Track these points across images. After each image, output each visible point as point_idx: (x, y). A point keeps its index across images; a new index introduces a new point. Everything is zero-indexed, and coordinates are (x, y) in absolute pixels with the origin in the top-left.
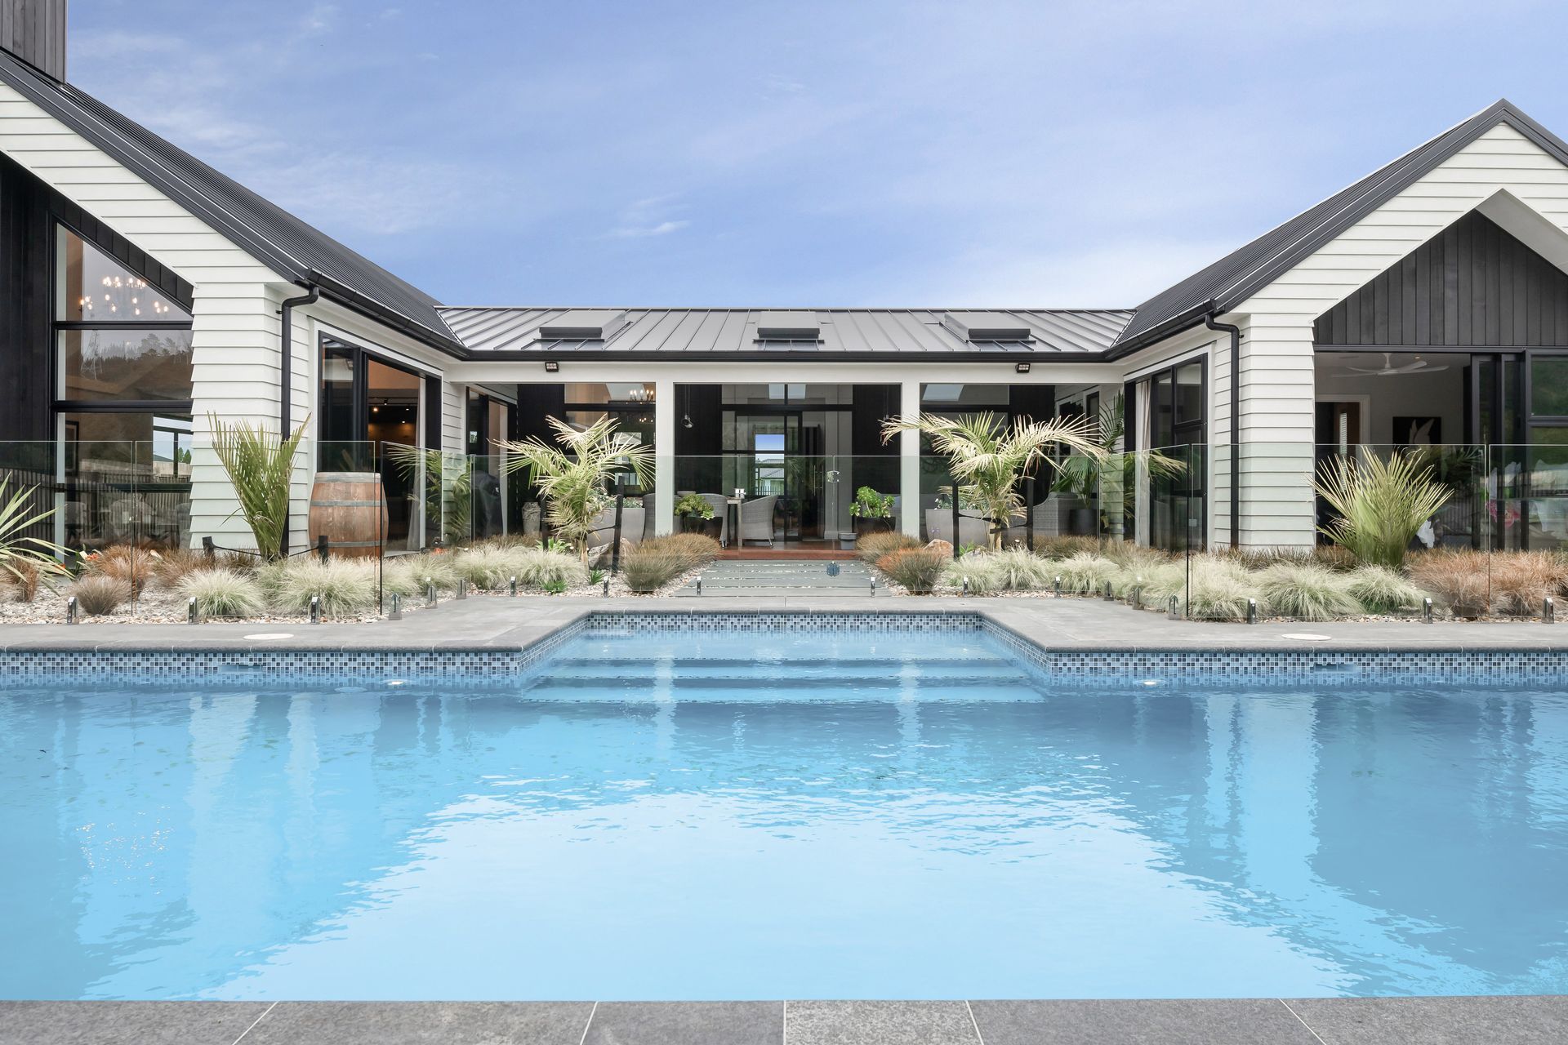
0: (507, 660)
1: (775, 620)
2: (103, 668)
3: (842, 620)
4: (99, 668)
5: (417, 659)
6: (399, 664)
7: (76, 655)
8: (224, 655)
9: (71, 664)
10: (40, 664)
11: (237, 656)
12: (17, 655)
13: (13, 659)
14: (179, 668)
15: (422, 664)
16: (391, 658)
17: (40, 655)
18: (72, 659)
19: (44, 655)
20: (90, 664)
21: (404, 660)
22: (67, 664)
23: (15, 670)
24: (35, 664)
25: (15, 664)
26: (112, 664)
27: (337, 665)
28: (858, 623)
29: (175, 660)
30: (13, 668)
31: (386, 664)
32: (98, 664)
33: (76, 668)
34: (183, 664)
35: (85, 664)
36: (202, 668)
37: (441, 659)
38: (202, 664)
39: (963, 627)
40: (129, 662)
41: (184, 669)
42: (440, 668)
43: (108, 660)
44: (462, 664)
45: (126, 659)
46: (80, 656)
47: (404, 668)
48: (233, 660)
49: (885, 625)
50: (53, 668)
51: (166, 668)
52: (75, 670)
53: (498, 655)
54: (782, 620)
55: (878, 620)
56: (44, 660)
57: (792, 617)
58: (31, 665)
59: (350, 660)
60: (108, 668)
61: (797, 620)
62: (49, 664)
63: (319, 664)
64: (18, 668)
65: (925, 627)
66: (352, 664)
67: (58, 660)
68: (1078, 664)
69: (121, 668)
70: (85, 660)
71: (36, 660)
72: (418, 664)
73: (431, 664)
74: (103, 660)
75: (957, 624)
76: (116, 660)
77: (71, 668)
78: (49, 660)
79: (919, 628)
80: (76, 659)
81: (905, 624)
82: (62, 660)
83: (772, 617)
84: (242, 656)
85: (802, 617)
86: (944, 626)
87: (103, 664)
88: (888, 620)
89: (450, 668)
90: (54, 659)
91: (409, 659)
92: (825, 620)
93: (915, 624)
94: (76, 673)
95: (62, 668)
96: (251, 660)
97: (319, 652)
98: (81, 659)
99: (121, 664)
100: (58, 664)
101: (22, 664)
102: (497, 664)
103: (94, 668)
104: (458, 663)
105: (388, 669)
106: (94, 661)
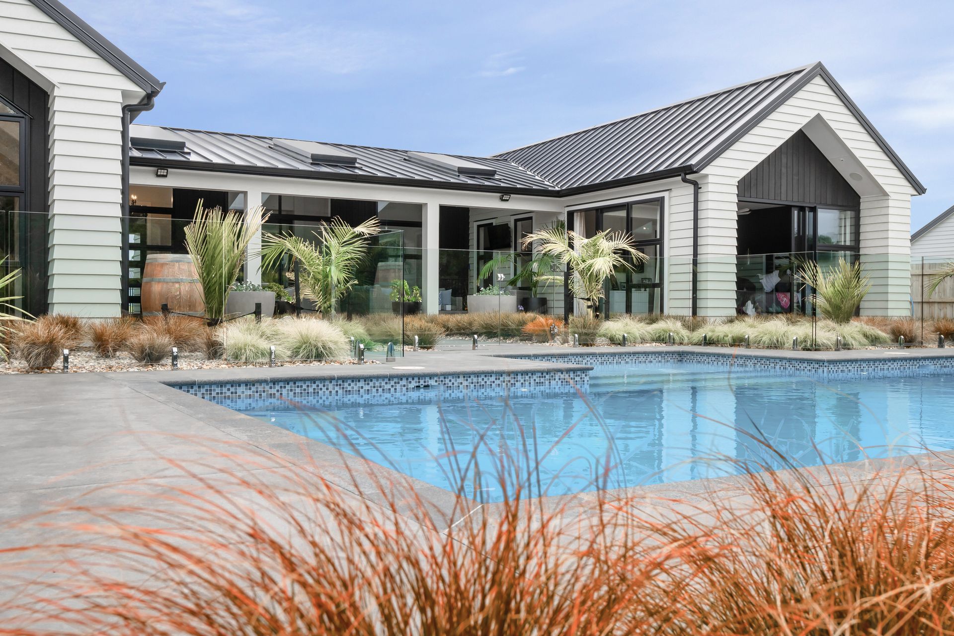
0: (583, 375)
1: (577, 360)
2: (337, 392)
3: (612, 358)
4: (334, 392)
5: (535, 377)
6: (525, 381)
7: (318, 382)
8: (419, 379)
9: (314, 389)
10: (291, 390)
11: (427, 379)
12: (274, 384)
13: (271, 388)
14: (390, 389)
15: (537, 380)
16: (519, 377)
17: (291, 384)
18: (314, 386)
19: (295, 383)
20: (327, 389)
21: (527, 378)
22: (311, 390)
23: (272, 396)
24: (288, 390)
25: (273, 391)
26: (343, 388)
27: (488, 383)
28: (620, 360)
29: (386, 383)
30: (271, 394)
31: (517, 381)
32: (334, 389)
33: (318, 392)
34: (392, 386)
35: (324, 389)
36: (404, 389)
37: (547, 377)
38: (404, 386)
39: (672, 360)
40: (355, 386)
41: (392, 389)
42: (547, 382)
43: (340, 385)
44: (560, 379)
45: (353, 384)
46: (321, 383)
47: (527, 383)
48: (425, 382)
49: (634, 361)
50: (301, 393)
51: (380, 390)
52: (316, 393)
53: (579, 373)
54: (581, 359)
55: (630, 358)
56: (295, 387)
57: (586, 357)
58: (284, 392)
59: (496, 379)
60: (340, 392)
61: (588, 359)
62: (298, 390)
63: (478, 383)
64: (274, 394)
65: (654, 361)
66: (497, 382)
67: (305, 387)
68: (836, 368)
69: (350, 391)
70: (324, 386)
71: (288, 387)
72: (535, 380)
73: (542, 380)
74: (337, 385)
75: (669, 359)
76: (346, 385)
77: (314, 393)
78: (298, 387)
79: (651, 362)
80: (318, 386)
81: (644, 360)
82: (308, 386)
83: (575, 357)
84: (430, 379)
85: (591, 357)
86: (663, 361)
87: (337, 388)
88: (635, 358)
89: (553, 382)
90: (301, 387)
91: (530, 377)
92: (603, 359)
93: (649, 360)
94: (318, 396)
95: (308, 393)
96: (436, 381)
97: (477, 374)
98: (321, 386)
99: (349, 388)
100: (305, 390)
101: (278, 391)
102: (578, 379)
103: (331, 392)
104: (557, 378)
105: (518, 384)
106: (330, 386)
